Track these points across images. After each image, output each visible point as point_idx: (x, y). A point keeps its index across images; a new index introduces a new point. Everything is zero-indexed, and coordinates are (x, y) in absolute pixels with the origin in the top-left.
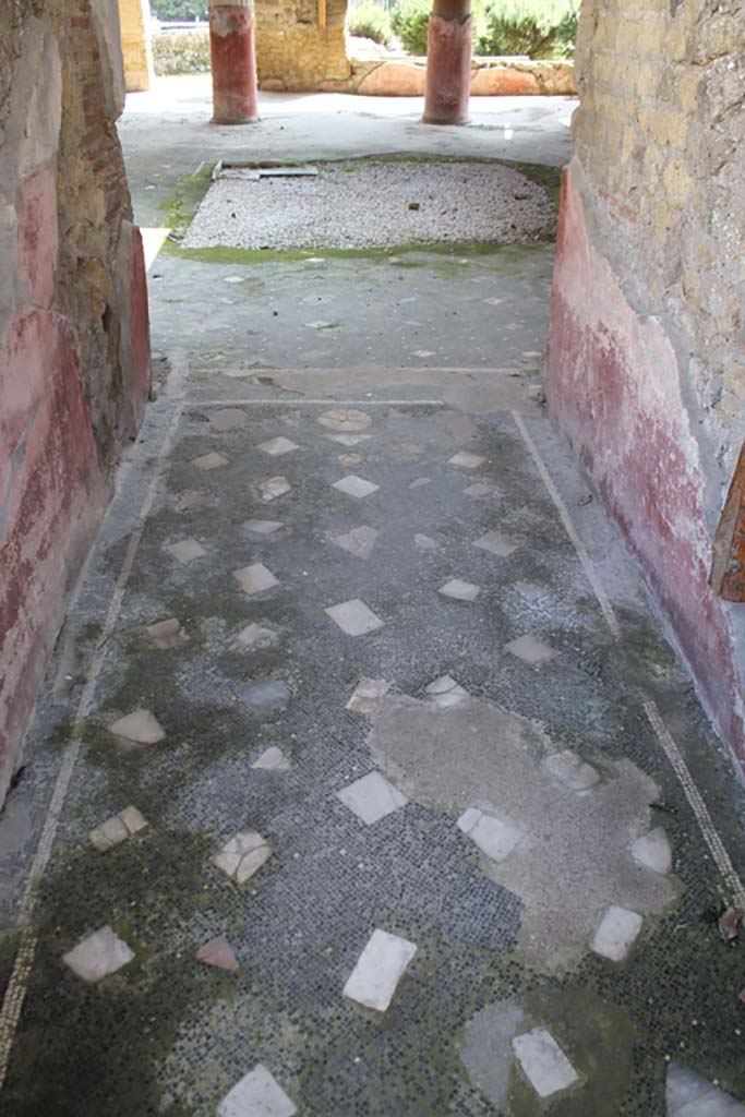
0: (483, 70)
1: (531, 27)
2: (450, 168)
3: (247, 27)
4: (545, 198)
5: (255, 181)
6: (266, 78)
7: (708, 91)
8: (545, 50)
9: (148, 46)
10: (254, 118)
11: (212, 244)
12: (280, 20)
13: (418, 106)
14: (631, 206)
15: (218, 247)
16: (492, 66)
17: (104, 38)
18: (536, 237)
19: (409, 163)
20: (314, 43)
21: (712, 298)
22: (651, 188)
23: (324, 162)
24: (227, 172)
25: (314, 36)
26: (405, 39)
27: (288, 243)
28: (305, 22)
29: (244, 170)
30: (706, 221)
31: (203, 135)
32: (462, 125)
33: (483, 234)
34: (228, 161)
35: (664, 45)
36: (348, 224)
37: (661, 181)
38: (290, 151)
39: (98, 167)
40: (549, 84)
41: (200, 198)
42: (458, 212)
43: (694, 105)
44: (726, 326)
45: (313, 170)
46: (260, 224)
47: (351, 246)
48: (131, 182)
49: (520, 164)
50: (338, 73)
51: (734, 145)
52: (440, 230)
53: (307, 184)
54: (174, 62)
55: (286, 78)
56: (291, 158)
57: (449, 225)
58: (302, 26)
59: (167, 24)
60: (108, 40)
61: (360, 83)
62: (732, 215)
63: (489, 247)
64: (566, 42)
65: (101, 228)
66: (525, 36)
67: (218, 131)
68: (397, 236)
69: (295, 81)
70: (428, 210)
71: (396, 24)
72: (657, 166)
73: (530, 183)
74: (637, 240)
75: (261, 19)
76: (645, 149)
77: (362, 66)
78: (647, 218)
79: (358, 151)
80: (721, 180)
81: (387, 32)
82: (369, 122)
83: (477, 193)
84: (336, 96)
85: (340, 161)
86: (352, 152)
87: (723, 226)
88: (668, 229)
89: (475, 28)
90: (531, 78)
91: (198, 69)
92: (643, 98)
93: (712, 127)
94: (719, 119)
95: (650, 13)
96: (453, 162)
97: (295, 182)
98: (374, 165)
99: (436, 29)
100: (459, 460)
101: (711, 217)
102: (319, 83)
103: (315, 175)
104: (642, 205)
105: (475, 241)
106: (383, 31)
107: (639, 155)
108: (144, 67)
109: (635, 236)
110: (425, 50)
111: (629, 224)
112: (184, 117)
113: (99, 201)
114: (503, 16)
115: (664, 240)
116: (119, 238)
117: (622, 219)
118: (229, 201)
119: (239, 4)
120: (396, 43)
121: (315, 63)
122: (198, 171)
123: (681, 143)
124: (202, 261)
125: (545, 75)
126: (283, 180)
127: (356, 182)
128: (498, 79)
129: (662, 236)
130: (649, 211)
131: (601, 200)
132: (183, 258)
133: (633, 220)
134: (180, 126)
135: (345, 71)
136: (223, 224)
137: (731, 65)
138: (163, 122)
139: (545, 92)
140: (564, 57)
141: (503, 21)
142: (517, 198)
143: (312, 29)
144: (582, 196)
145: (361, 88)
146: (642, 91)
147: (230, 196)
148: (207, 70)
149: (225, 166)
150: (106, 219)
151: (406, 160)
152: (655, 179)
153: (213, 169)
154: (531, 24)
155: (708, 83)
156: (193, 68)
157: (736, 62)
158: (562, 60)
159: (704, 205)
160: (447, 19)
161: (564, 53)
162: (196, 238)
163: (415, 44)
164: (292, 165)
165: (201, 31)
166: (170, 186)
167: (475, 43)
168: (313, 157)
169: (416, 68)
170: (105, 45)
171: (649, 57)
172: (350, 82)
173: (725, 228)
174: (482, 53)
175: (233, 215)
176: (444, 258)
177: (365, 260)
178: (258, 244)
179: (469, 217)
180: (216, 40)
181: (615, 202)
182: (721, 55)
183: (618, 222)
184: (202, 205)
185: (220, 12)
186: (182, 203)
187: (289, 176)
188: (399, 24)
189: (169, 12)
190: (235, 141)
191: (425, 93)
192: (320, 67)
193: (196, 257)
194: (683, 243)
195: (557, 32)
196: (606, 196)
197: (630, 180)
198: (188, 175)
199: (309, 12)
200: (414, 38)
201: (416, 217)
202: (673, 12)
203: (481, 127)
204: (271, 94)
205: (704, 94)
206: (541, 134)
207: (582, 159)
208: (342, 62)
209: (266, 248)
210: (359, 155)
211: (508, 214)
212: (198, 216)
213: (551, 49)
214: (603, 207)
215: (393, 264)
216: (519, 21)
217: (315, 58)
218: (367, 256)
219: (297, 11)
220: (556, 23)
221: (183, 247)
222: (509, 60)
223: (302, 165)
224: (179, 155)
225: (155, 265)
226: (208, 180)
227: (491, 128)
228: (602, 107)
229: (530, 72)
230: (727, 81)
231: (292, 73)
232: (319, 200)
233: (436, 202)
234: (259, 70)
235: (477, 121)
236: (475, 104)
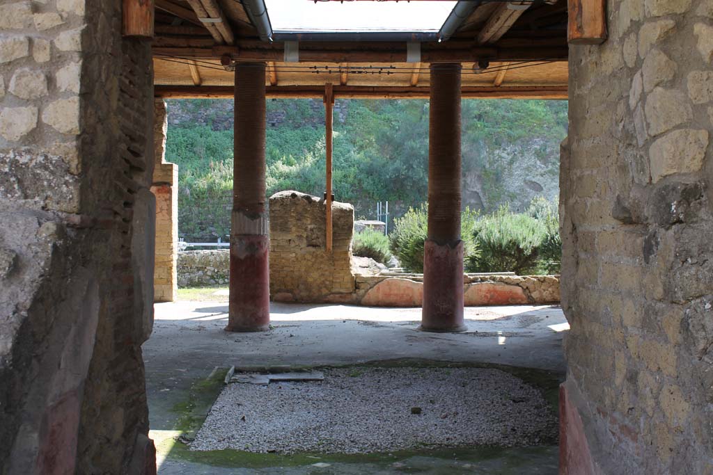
0: (475, 282)
1: (515, 247)
2: (448, 374)
3: (263, 251)
4: (541, 400)
5: (264, 385)
6: (279, 291)
7: (691, 327)
8: (529, 266)
9: (175, 264)
10: (266, 327)
11: (221, 447)
12: (293, 245)
13: (416, 315)
14: (630, 424)
15: (227, 450)
16: (482, 280)
17: (139, 278)
18: (537, 440)
19: (410, 368)
20: (322, 263)
22: (649, 410)
23: (330, 368)
24: (238, 376)
25: (322, 257)
26: (402, 258)
27: (295, 446)
28: (314, 246)
29: (253, 375)
31: (218, 341)
32: (458, 332)
33: (484, 438)
34: (240, 366)
35: (642, 286)
36: (353, 428)
37: (658, 403)
38: (298, 357)
39: (121, 388)
40: (535, 295)
41: (212, 401)
42: (460, 416)
43: (680, 338)
45: (320, 376)
46: (268, 428)
47: (356, 450)
48: (148, 384)
49: (515, 368)
50: (346, 287)
52: (442, 434)
53: (313, 388)
54: (196, 276)
55: (296, 292)
56: (299, 363)
57: (451, 429)
58: (312, 249)
59: (192, 245)
60: (143, 279)
61: (363, 296)
63: (489, 451)
64: (547, 259)
65: (118, 443)
66: (510, 255)
67: (231, 338)
68: (400, 440)
69: (304, 294)
70: (430, 414)
71: (395, 246)
72: (651, 390)
73: (526, 386)
74: (641, 459)
75: (276, 244)
76: (637, 373)
77: (365, 280)
78: (649, 438)
79: (361, 357)
81: (387, 252)
82: (370, 329)
83: (475, 396)
84: (341, 307)
85: (345, 367)
86: (357, 358)
88: (671, 450)
89: (465, 249)
90: (519, 290)
91: (217, 283)
92: (629, 328)
93: (700, 359)
94: (705, 352)
95: (625, 260)
96: (452, 367)
97: (303, 387)
98: (376, 370)
99: (431, 252)
102: (326, 295)
103: (321, 380)
104: (642, 425)
105: (477, 444)
106: (383, 252)
107: (632, 378)
108: (169, 281)
109: (638, 454)
110: (422, 268)
111: (631, 444)
112: (201, 325)
113: (118, 419)
114: (490, 239)
115: (669, 461)
116: (133, 452)
117: (622, 437)
118: (239, 405)
119: (257, 233)
120: (395, 261)
121: (323, 279)
122: (212, 375)
123: (670, 370)
124: (211, 464)
125: (531, 287)
126: (291, 385)
127: (361, 387)
128: (489, 291)
129: (666, 457)
130: (650, 431)
131: (599, 417)
132: (192, 461)
133: (635, 439)
134: (197, 332)
135: (349, 285)
136: (233, 426)
137: (708, 306)
138: (183, 329)
139: (532, 302)
140: (547, 272)
141: (490, 242)
142: (514, 401)
143: (320, 252)
144: (581, 413)
145: (363, 300)
146: (628, 321)
147: (241, 400)
148: (224, 284)
149: (237, 371)
150: (124, 436)
151: (407, 366)
152: (651, 402)
153: (226, 374)
154: (514, 244)
155: (690, 321)
156: (212, 281)
158: (544, 274)
159: (705, 431)
160: (440, 244)
161: (545, 269)
162: (207, 442)
163: (412, 261)
164: (300, 371)
165: (221, 251)
166: (184, 389)
167: (465, 262)
168: (320, 363)
169: (415, 282)
170: (140, 283)
171: (630, 294)
172: (356, 294)
174: (472, 269)
175: (243, 419)
176: (448, 462)
177: (370, 465)
178: (265, 448)
179: (469, 420)
180: (235, 261)
181: (614, 421)
182: (697, 297)
183: (620, 441)
184: (213, 408)
185: (241, 239)
186: (194, 406)
187: (297, 381)
188: (398, 246)
189: (195, 235)
190: (247, 347)
191: (423, 304)
192: (327, 283)
193: (206, 460)
194: (689, 466)
195: (539, 251)
196: (605, 414)
197: (626, 401)
198: (201, 379)
199: (317, 238)
200: (412, 257)
201: (418, 421)
202: (647, 260)
203: (476, 334)
204: (283, 305)
205: (687, 329)
206: (533, 339)
207: (578, 378)
208: (347, 278)
209: (274, 452)
210: (363, 361)
211: (507, 417)
212: (209, 419)
213: (535, 265)
214: (603, 424)
215: (398, 469)
216: (504, 243)
217: (323, 275)
218: (372, 461)
219: (307, 237)
220: (537, 244)
221: (193, 448)
222: (498, 275)
223: (309, 370)
224: (195, 360)
225: (163, 465)
226: (219, 385)
227: (485, 335)
228: (592, 333)
229: (518, 285)
230: (707, 319)
231: (302, 287)
232: (325, 405)
233: (437, 406)
234: (272, 285)
235: (471, 329)
236: (469, 314)
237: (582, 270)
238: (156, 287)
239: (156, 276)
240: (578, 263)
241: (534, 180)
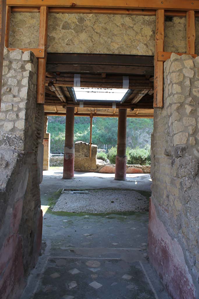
0: (129, 167)
1: (140, 158)
2: (121, 192)
3: (72, 158)
4: (146, 200)
5: (72, 194)
6: (77, 168)
7: (182, 184)
8: (144, 163)
9: (49, 160)
10: (73, 178)
11: (60, 210)
12: (81, 156)
13: (113, 176)
14: (167, 209)
15: (62, 211)
16: (131, 166)
18: (144, 210)
19: (111, 190)
20: (88, 161)
21: (190, 235)
22: (171, 205)
23: (90, 190)
24: (65, 191)
25: (88, 159)
26: (110, 160)
27: (80, 211)
28: (86, 156)
29: (69, 191)
30: (186, 215)
31: (60, 182)
32: (124, 181)
33: (130, 209)
34: (66, 188)
35: (171, 173)
36: (95, 206)
37: (174, 204)
38: (81, 187)
40: (145, 171)
41: (58, 198)
42: (124, 204)
43: (180, 187)
44: (194, 243)
45: (87, 192)
46: (73, 206)
47: (96, 212)
48: (41, 193)
49: (139, 191)
50: (94, 168)
51: (190, 197)
52: (119, 208)
53: (85, 195)
54: (54, 164)
55: (81, 169)
56: (82, 188)
57: (121, 207)
58: (86, 157)
59: (54, 155)
61: (99, 170)
62: (192, 214)
63: (131, 213)
64: (149, 161)
65: (32, 211)
66: (139, 160)
67: (64, 181)
68: (108, 210)
69: (83, 169)
70: (116, 203)
71: (108, 157)
72: (172, 200)
73: (142, 196)
74: (169, 217)
75: (76, 155)
76: (169, 195)
77: (100, 166)
78: (171, 212)
79: (98, 187)
80: (188, 205)
81: (106, 158)
82: (101, 179)
83: (128, 198)
84: (93, 173)
85: (94, 190)
86: (97, 187)
87: (190, 217)
88: (177, 216)
89: (127, 158)
90: (141, 169)
91: (60, 165)
92: (168, 183)
93: (185, 193)
94: (186, 191)
95: (167, 166)
96: (122, 190)
97: (82, 195)
98: (102, 191)
99: (118, 159)
100: (125, 277)
101: (187, 214)
102: (89, 170)
103: (87, 193)
104: (170, 209)
105: (128, 211)
106: (105, 158)
107: (168, 197)
108: (47, 165)
109: (169, 216)
110: (115, 163)
111: (167, 213)
112: (56, 177)
113: (33, 204)
114: (133, 155)
115: (176, 219)
117: (165, 212)
118: (65, 199)
119: (71, 153)
120: (108, 161)
121: (88, 165)
122: (58, 191)
123: (177, 195)
124: (57, 215)
125: (144, 168)
126: (79, 194)
127: (98, 195)
128: (133, 170)
129: (176, 217)
130: (172, 211)
131: (159, 207)
132: (52, 214)
133: (168, 212)
134: (55, 179)
135: (96, 167)
136: (63, 205)
137: (187, 179)
138: (51, 178)
139: (145, 173)
140: (149, 165)
141: (133, 156)
142: (139, 200)
143: (88, 158)
144: (155, 205)
145: (99, 172)
146: (167, 182)
147: (66, 198)
148: (62, 166)
149: (65, 190)
150: (34, 208)
151: (110, 190)
152: (172, 203)
153: (62, 191)
154: (140, 157)
155: (182, 183)
156: (59, 165)
157: (188, 178)
158: (148, 165)
159: (185, 211)
160: (120, 157)
161: (148, 164)
162: (56, 209)
163: (113, 161)
164: (82, 190)
165: (61, 157)
166: (50, 194)
167: (127, 161)
168: (87, 188)
169: (113, 167)
171: (168, 175)
172: (97, 169)
173: (191, 217)
174: (129, 163)
175: (66, 203)
176: (120, 216)
177: (100, 216)
178: (72, 211)
179: (126, 205)
180: (65, 160)
181: (163, 208)
182: (184, 177)
183: (164, 213)
184: (58, 200)
185: (66, 154)
186: (53, 199)
187: (81, 193)
188: (109, 157)
189: (55, 152)
190: (68, 183)
191: (115, 173)
192: (90, 166)
193: (56, 214)
194: (181, 220)
195: (147, 159)
196: (161, 206)
197: (166, 202)
198: (55, 192)
199: (87, 154)
200: (113, 160)
201: (113, 205)
202: (172, 166)
203: (129, 181)
204: (77, 172)
205: (182, 185)
206: (144, 183)
207: (154, 196)
208: (95, 165)
209: (74, 212)
210: (99, 188)
211: (137, 204)
212: (57, 203)
213: (145, 163)
214: (160, 208)
215: (107, 218)
216: (137, 157)
217: (88, 164)
218: (100, 215)
219: (85, 154)
220: (146, 157)
221: (52, 211)
222: (135, 165)
223: (84, 190)
224: (54, 186)
225: (45, 215)
226: (60, 194)
227: (132, 181)
228: (158, 184)
229: (141, 168)
230: (186, 182)
231: (83, 167)
232: (88, 200)
233: (118, 201)
234: (75, 167)
235: (128, 180)
236: (127, 176)
237: (156, 167)
238: (44, 166)
239: (44, 163)
240: (155, 165)
241: (146, 139)
